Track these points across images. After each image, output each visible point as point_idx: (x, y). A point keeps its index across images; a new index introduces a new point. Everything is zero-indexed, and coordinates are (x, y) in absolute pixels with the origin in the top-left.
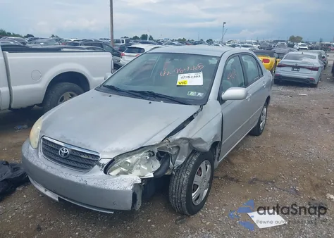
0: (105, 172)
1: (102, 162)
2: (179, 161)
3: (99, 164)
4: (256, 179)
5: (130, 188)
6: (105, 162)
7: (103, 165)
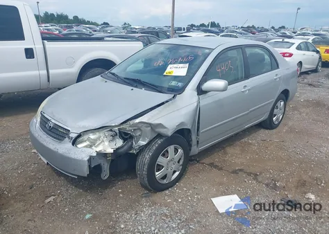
0: (73, 144)
1: (71, 135)
2: (142, 143)
3: (69, 137)
4: (241, 170)
5: (86, 159)
6: (73, 135)
7: (72, 138)
